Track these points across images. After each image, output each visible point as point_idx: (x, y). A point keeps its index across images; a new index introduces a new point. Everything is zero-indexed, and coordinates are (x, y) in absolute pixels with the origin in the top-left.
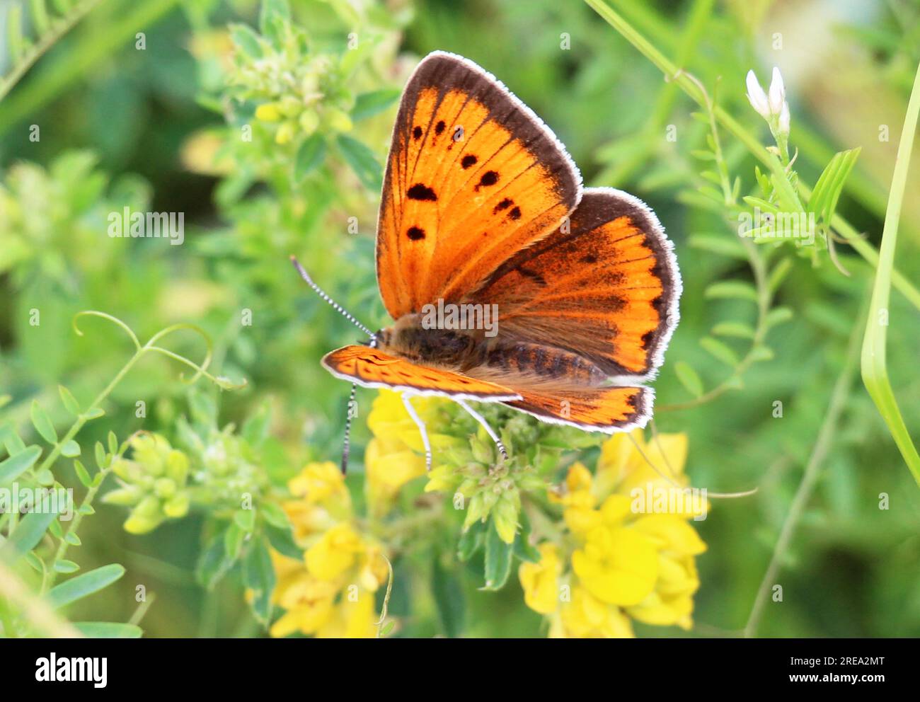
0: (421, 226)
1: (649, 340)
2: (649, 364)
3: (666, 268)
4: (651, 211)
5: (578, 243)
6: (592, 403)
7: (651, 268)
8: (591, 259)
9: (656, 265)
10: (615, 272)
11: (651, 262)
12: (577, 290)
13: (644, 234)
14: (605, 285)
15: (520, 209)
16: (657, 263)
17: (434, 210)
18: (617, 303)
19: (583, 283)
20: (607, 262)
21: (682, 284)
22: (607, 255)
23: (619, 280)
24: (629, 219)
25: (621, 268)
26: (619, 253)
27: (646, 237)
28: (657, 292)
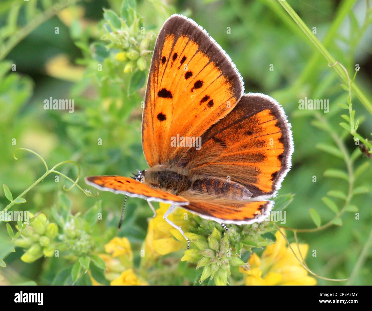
0: (164, 113)
1: (275, 176)
2: (273, 188)
3: (287, 138)
4: (281, 107)
5: (243, 123)
6: (240, 209)
7: (279, 138)
8: (250, 133)
9: (281, 137)
10: (261, 140)
11: (279, 135)
12: (242, 150)
13: (277, 120)
14: (256, 148)
15: (213, 101)
16: (282, 135)
17: (171, 103)
18: (261, 157)
19: (245, 147)
20: (257, 135)
21: (294, 147)
22: (258, 131)
23: (263, 145)
24: (270, 111)
25: (264, 138)
26: (264, 130)
27: (278, 121)
28: (281, 151)
